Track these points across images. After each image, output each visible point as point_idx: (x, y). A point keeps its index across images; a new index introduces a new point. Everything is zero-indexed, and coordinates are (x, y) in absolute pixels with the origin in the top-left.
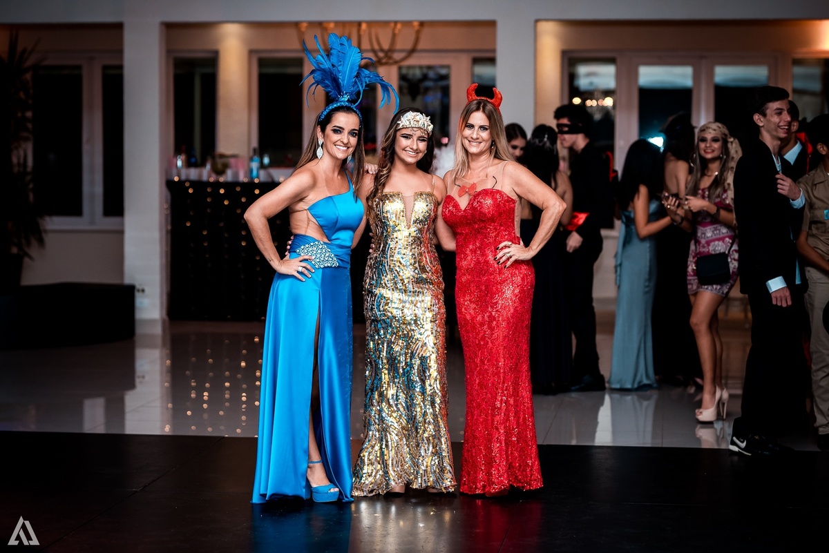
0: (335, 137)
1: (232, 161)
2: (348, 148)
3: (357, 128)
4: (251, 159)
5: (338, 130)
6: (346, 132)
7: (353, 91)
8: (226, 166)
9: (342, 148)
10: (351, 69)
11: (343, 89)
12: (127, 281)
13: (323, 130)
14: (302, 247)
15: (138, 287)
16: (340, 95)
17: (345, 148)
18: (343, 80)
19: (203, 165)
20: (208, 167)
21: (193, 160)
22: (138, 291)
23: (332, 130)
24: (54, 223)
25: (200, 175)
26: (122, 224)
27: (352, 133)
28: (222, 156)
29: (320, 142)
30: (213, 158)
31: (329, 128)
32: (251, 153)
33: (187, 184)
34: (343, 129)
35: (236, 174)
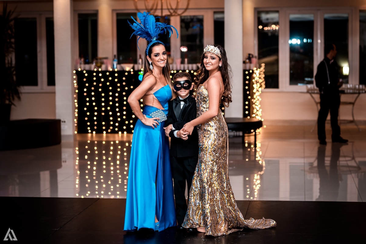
0: (157, 58)
1: (105, 61)
2: (164, 61)
3: (165, 51)
4: (114, 60)
5: (157, 55)
6: (161, 54)
7: (157, 35)
8: (102, 63)
9: (162, 62)
10: (153, 25)
11: (152, 36)
12: (57, 118)
13: (150, 57)
14: (152, 113)
15: (62, 120)
16: (152, 39)
17: (163, 62)
18: (151, 32)
19: (92, 63)
20: (94, 64)
21: (87, 61)
22: (63, 122)
23: (154, 56)
24: (25, 89)
25: (90, 68)
26: (55, 89)
27: (164, 54)
28: (101, 59)
29: (150, 62)
30: (97, 59)
31: (152, 55)
32: (113, 57)
33: (85, 72)
34: (159, 53)
35: (107, 67)
